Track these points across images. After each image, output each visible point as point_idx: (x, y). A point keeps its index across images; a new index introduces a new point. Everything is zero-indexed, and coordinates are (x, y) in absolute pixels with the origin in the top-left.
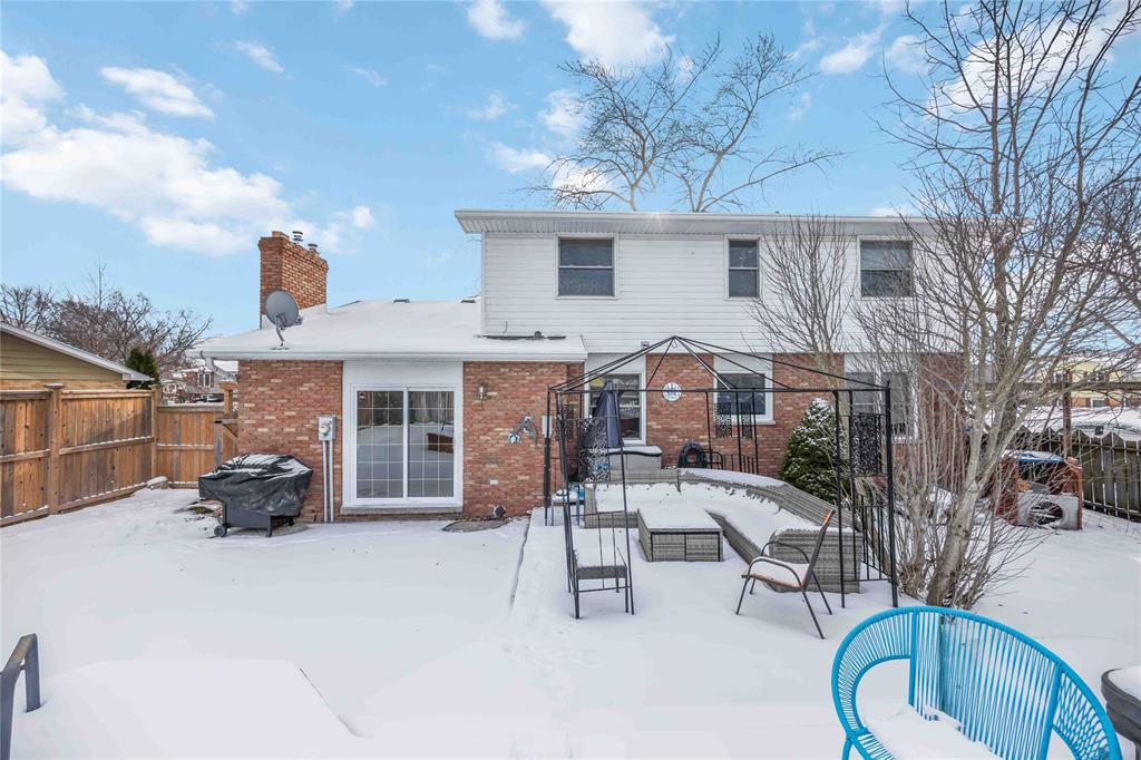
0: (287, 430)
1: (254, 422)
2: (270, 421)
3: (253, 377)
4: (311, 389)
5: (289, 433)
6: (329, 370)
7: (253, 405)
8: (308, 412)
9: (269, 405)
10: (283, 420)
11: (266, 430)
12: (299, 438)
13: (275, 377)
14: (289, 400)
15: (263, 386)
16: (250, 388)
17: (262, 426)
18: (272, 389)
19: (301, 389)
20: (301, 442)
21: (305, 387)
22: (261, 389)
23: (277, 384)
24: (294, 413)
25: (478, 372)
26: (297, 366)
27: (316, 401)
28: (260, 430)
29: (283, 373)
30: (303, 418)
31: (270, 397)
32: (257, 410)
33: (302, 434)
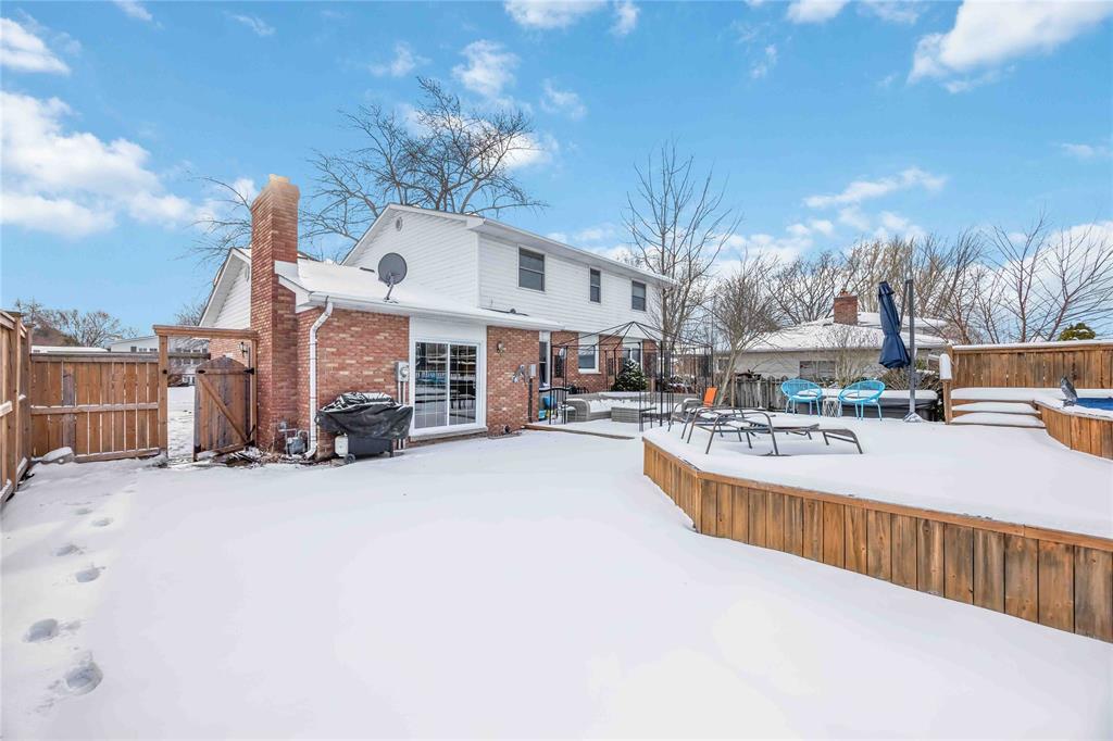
0: (366, 373)
1: (336, 365)
2: (351, 365)
3: (335, 324)
4: (385, 338)
5: (367, 376)
6: (399, 322)
7: (334, 350)
8: (383, 358)
9: (350, 350)
10: (362, 364)
11: (346, 373)
12: (376, 380)
13: (355, 326)
14: (367, 347)
15: (344, 332)
16: (331, 334)
17: (343, 369)
18: (352, 336)
19: (378, 337)
20: (379, 383)
21: (381, 337)
22: (341, 335)
23: (357, 332)
24: (371, 359)
25: (497, 333)
26: (374, 317)
27: (391, 349)
28: (341, 373)
29: (362, 322)
30: (380, 363)
31: (351, 343)
32: (339, 354)
33: (379, 377)
